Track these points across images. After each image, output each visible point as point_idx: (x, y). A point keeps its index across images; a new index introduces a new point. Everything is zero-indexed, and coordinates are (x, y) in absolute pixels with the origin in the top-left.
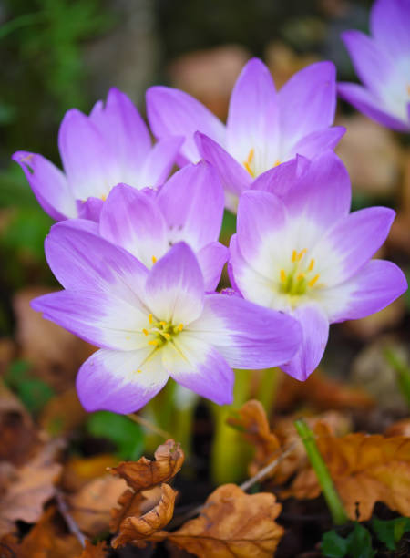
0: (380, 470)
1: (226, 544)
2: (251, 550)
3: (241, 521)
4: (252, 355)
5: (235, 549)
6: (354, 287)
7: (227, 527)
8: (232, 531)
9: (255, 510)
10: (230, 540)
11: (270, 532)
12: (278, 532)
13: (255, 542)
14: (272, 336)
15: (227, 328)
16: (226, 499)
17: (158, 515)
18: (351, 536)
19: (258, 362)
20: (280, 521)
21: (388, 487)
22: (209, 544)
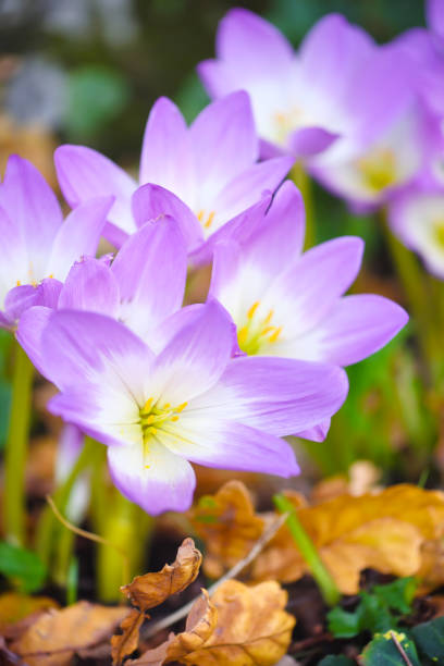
0: (360, 533)
1: (243, 648)
2: (271, 648)
3: (252, 619)
4: (276, 421)
5: (253, 651)
6: (322, 333)
7: (240, 630)
8: (247, 631)
9: (262, 603)
10: (247, 642)
11: (284, 623)
12: (291, 622)
13: (272, 638)
14: (312, 392)
15: (240, 396)
16: (230, 598)
17: (208, 624)
18: (360, 610)
19: (285, 427)
20: (290, 610)
21: (375, 548)
22: (224, 652)
